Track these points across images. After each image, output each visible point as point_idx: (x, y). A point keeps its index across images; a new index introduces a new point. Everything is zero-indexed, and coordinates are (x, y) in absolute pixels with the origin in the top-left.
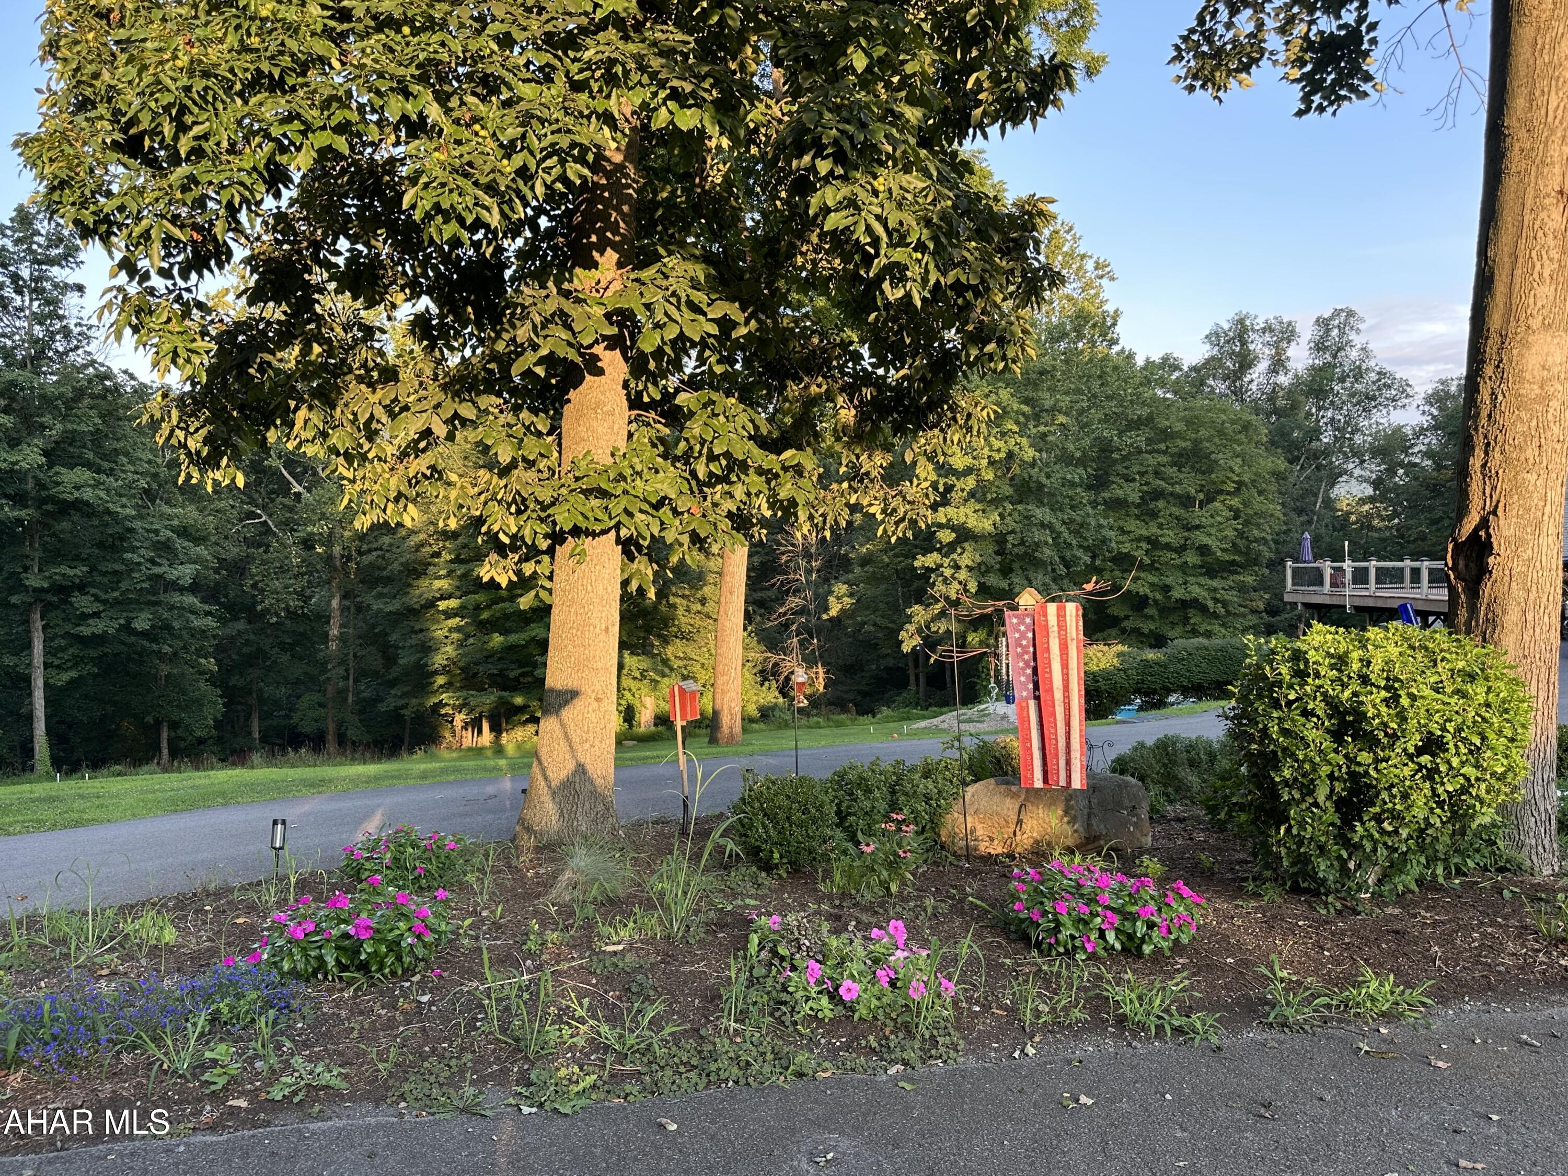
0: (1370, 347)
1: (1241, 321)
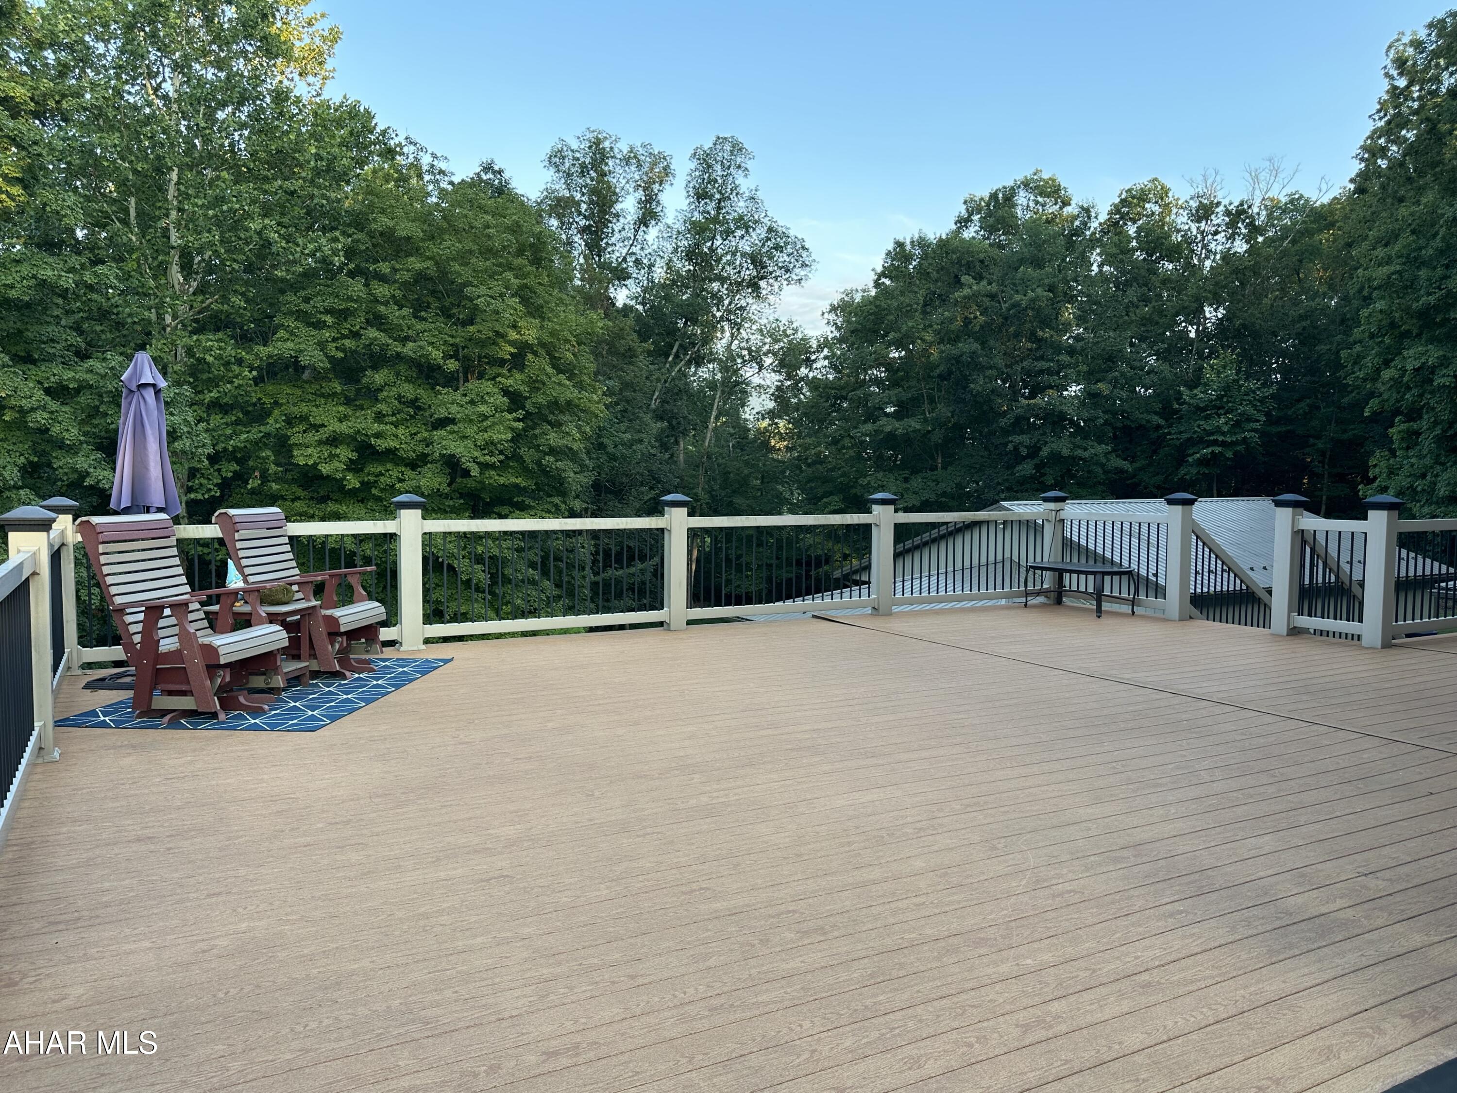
0: (760, 195)
1: (598, 142)
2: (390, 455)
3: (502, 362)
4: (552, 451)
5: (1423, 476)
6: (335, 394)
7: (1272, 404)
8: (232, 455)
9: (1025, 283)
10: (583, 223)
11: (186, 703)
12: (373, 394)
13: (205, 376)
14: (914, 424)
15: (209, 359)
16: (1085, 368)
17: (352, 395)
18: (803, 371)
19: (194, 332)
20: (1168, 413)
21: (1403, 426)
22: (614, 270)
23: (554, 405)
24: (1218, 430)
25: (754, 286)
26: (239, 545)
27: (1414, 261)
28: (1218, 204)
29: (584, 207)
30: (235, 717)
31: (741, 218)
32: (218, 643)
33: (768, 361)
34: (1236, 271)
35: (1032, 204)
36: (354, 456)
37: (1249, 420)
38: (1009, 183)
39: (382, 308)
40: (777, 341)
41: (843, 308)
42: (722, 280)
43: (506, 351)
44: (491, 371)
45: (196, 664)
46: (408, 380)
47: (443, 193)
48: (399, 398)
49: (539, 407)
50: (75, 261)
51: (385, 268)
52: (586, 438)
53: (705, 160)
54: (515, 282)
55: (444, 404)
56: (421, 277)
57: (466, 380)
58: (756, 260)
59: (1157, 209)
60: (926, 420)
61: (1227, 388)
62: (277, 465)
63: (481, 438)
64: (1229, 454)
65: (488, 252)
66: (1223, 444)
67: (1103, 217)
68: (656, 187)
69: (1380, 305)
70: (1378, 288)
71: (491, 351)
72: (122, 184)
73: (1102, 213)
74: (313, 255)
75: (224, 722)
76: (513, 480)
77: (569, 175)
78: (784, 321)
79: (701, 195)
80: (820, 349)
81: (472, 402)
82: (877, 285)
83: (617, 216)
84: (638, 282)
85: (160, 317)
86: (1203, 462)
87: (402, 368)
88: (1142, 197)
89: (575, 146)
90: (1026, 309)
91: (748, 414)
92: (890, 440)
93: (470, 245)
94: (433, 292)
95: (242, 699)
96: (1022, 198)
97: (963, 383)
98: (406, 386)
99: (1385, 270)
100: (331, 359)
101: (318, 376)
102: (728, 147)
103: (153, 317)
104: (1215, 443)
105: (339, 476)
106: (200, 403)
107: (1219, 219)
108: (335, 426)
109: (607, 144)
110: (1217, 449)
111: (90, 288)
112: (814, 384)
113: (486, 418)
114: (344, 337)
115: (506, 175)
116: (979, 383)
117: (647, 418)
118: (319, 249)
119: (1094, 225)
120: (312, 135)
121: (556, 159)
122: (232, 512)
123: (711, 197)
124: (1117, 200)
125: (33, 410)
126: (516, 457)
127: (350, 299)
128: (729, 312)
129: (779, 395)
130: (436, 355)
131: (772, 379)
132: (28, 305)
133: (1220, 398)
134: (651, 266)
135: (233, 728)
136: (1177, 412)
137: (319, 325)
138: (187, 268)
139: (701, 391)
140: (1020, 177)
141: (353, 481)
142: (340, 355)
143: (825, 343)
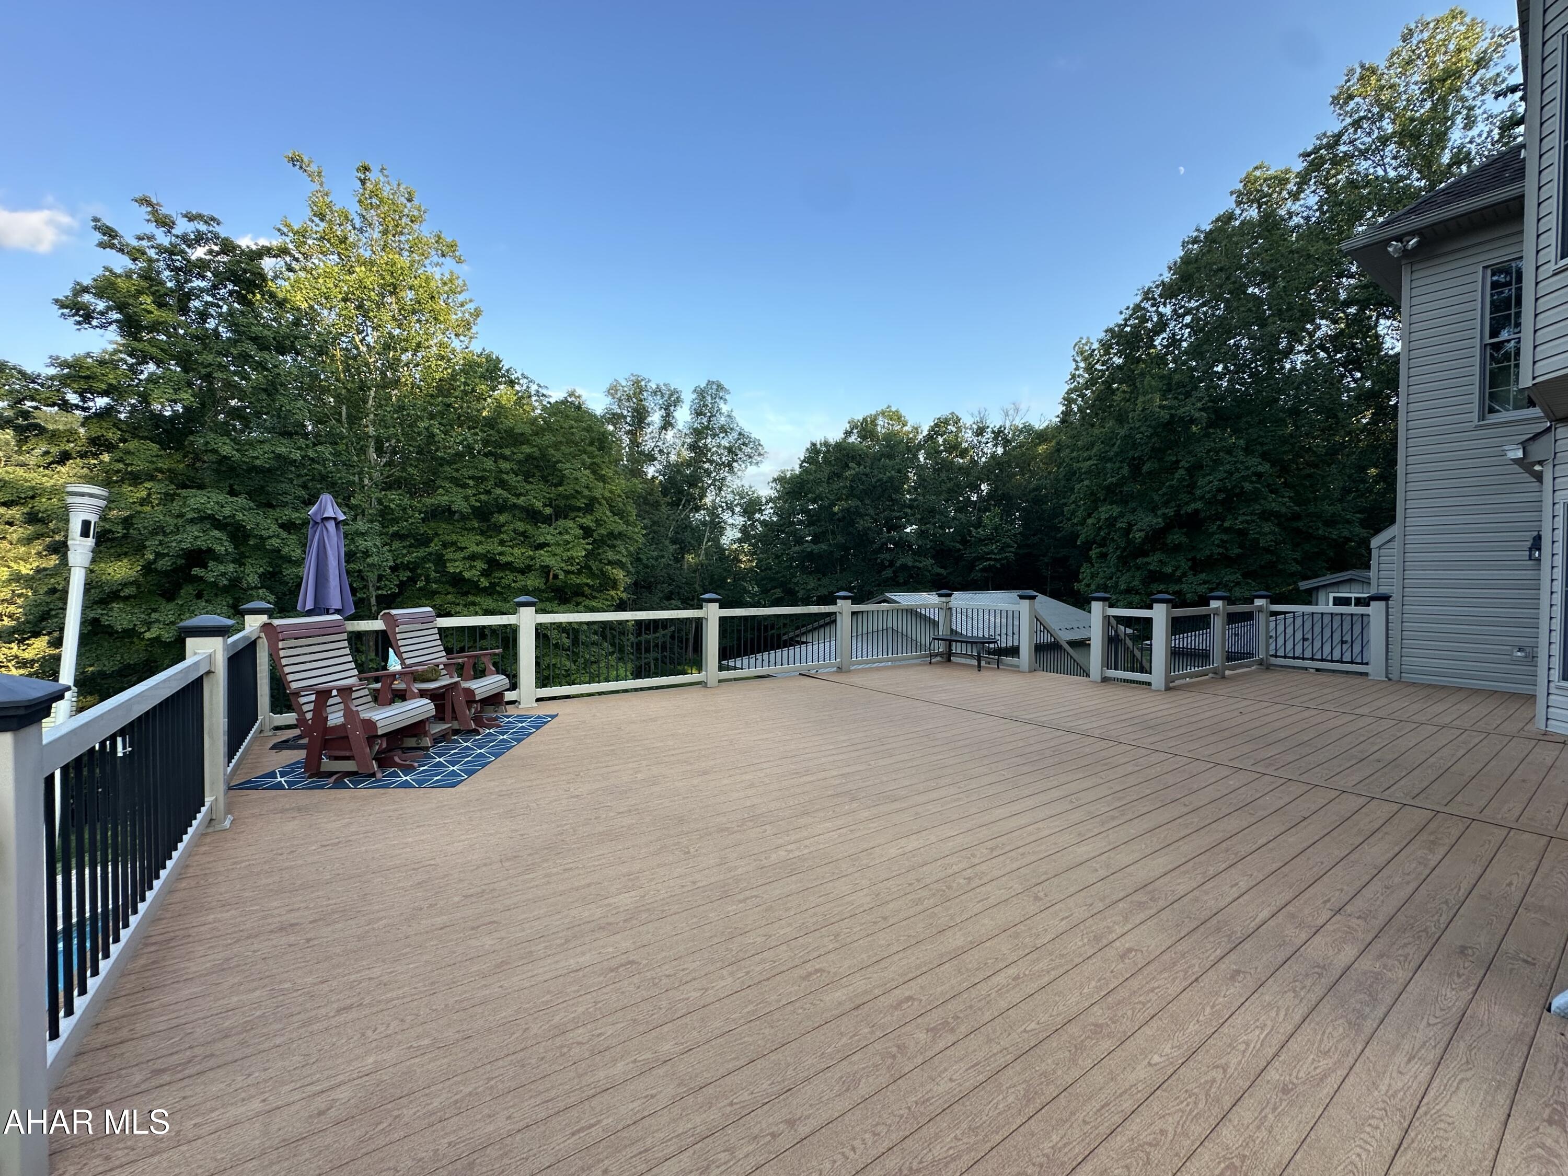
0: (734, 414)
1: (638, 382)
2: (509, 566)
3: (579, 509)
4: (610, 563)
5: (1111, 578)
6: (474, 528)
7: (1021, 538)
8: (406, 567)
9: (885, 468)
10: (628, 428)
11: (350, 766)
12: (498, 529)
13: (390, 517)
14: (824, 546)
15: (392, 506)
16: (919, 516)
17: (484, 529)
18: (757, 516)
19: (383, 489)
20: (964, 542)
21: (1098, 550)
22: (646, 455)
23: (611, 534)
24: (992, 552)
25: (729, 465)
26: (398, 637)
27: (1103, 458)
28: (988, 427)
29: (629, 419)
30: (390, 775)
31: (723, 427)
32: (377, 718)
33: (737, 509)
34: (998, 464)
35: (886, 425)
36: (485, 567)
37: (1009, 546)
38: (874, 413)
39: (505, 476)
40: (742, 498)
41: (780, 480)
42: (711, 462)
43: (581, 503)
44: (572, 515)
45: (358, 735)
46: (520, 520)
47: (544, 409)
48: (514, 531)
49: (602, 536)
50: (302, 442)
51: (507, 452)
52: (630, 554)
53: (701, 394)
54: (588, 461)
55: (542, 534)
56: (529, 457)
57: (556, 520)
58: (730, 450)
59: (954, 429)
60: (830, 545)
61: (996, 529)
62: (436, 572)
63: (566, 555)
64: (998, 565)
65: (569, 442)
66: (995, 560)
67: (925, 433)
68: (672, 408)
69: (1086, 482)
70: (1085, 473)
71: (573, 502)
72: (337, 397)
73: (924, 431)
74: (461, 443)
75: (381, 781)
76: (585, 580)
77: (620, 400)
78: (747, 486)
79: (699, 413)
80: (767, 503)
81: (560, 533)
82: (801, 466)
83: (649, 424)
84: (660, 462)
85: (361, 480)
86: (984, 570)
87: (517, 512)
88: (946, 422)
89: (624, 384)
91: (725, 541)
92: (810, 556)
93: (560, 439)
94: (537, 467)
95: (397, 759)
96: (880, 421)
97: (852, 523)
98: (519, 523)
99: (1089, 463)
100: (472, 507)
101: (464, 518)
102: (715, 387)
103: (356, 479)
104: (990, 559)
105: (476, 579)
106: (386, 534)
107: (988, 435)
108: (474, 548)
109: (643, 383)
110: (992, 563)
111: (312, 460)
112: (764, 523)
113: (569, 543)
114: (480, 493)
115: (583, 398)
116: (861, 524)
117: (667, 542)
118: (465, 439)
119: (920, 437)
120: (462, 371)
121: (612, 391)
122: (394, 612)
123: (705, 415)
124: (932, 424)
125: (270, 537)
126: (589, 568)
127: (485, 470)
128: (715, 480)
129: (744, 530)
130: (538, 505)
131: (740, 520)
132: (269, 470)
133: (992, 534)
134: (668, 453)
135: (387, 786)
136: (968, 541)
137: (465, 486)
138: (380, 450)
139: (697, 527)
140: (879, 410)
141: (484, 583)
142: (478, 504)
143: (770, 500)
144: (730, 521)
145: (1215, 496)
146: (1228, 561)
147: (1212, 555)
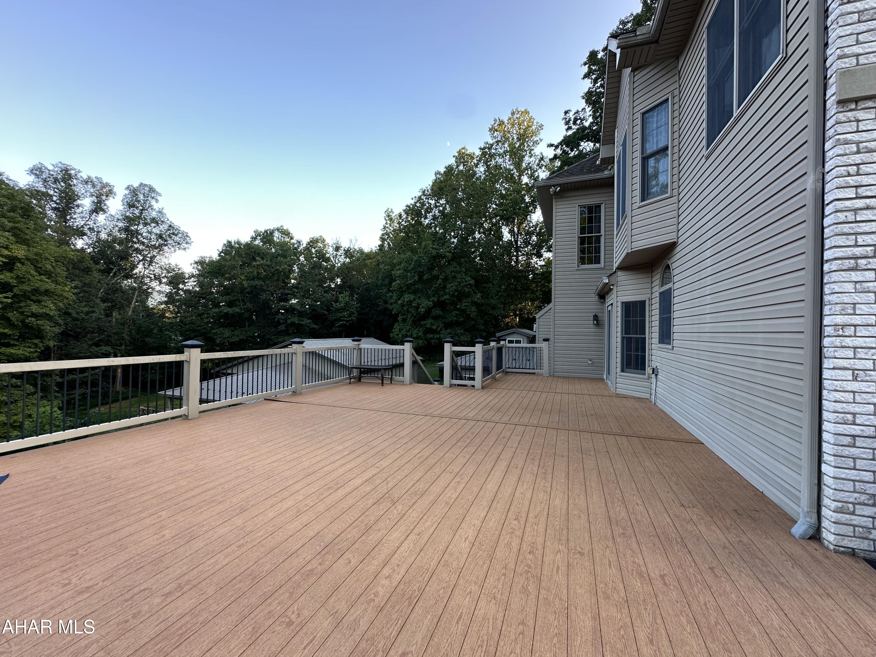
0: (164, 211)
1: (67, 170)
4: (33, 315)
5: (409, 331)
7: (359, 309)
9: (280, 263)
10: (54, 205)
14: (237, 310)
18: (181, 286)
20: (328, 310)
21: (402, 317)
22: (74, 230)
23: (36, 291)
24: (344, 317)
25: (159, 248)
27: (406, 270)
28: (341, 247)
29: (55, 198)
31: (154, 219)
33: (164, 280)
34: (347, 268)
35: (280, 237)
37: (353, 313)
38: (272, 228)
40: (168, 272)
41: (201, 262)
42: (142, 243)
49: (25, 292)
52: (59, 309)
53: (134, 192)
58: (160, 237)
59: (322, 246)
60: (241, 309)
61: (346, 303)
64: (348, 324)
66: (346, 321)
68: (104, 198)
69: (398, 282)
70: (397, 277)
73: (304, 244)
77: (46, 181)
78: (173, 264)
80: (189, 278)
82: (219, 255)
83: (78, 206)
84: (90, 238)
86: (340, 326)
88: (317, 241)
89: (50, 168)
90: (281, 272)
91: (151, 303)
92: (225, 315)
96: (276, 234)
97: (257, 296)
99: (399, 272)
102: (147, 189)
104: (344, 320)
107: (341, 252)
109: (73, 172)
110: (344, 322)
117: (98, 301)
119: (301, 247)
121: (36, 171)
123: (137, 208)
124: (309, 241)
128: (145, 257)
131: (166, 288)
133: (344, 306)
134: (99, 232)
136: (331, 310)
139: (126, 291)
140: (276, 227)
143: (193, 276)
144: (158, 288)
145: (454, 293)
146: (457, 324)
147: (452, 320)
